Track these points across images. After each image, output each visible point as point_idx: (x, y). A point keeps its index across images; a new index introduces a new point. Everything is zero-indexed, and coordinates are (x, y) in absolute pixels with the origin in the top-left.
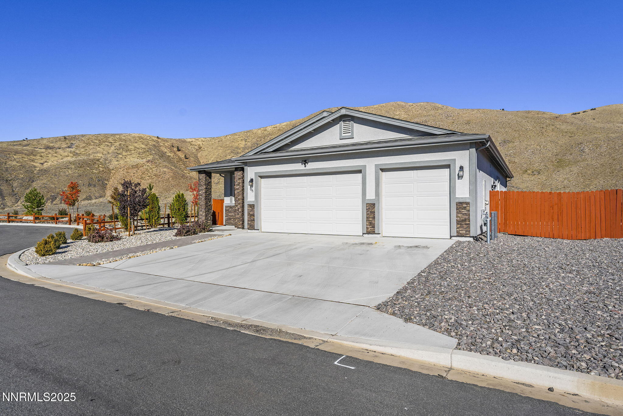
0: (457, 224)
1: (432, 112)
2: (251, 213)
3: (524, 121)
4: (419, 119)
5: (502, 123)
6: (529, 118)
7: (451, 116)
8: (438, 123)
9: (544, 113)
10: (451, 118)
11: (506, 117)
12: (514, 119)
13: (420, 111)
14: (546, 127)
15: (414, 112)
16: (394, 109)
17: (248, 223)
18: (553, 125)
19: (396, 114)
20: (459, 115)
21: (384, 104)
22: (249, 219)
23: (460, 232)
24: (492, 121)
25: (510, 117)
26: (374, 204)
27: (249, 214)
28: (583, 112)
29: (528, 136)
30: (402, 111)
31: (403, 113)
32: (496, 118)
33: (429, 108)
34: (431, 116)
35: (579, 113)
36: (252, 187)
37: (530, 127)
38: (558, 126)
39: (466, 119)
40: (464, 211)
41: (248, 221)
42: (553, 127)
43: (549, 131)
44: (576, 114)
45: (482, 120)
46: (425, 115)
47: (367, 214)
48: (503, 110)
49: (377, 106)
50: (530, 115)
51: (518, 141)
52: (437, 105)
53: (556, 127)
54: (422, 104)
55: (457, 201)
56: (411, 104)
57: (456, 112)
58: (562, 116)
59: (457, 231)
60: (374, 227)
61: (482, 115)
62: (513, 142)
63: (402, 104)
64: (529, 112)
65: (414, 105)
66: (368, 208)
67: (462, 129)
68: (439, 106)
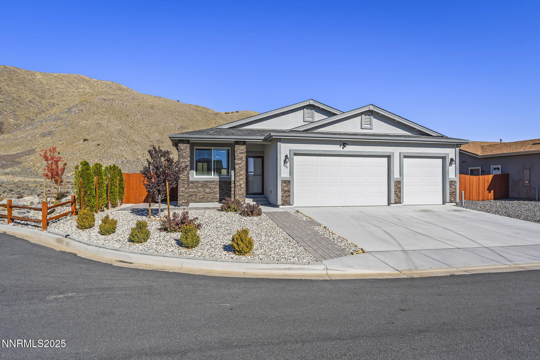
0: (450, 195)
1: (119, 92)
2: (286, 189)
3: (195, 113)
4: (106, 97)
5: (180, 112)
6: (199, 111)
7: (136, 99)
8: (125, 103)
9: (208, 109)
10: (137, 101)
11: (182, 108)
12: (188, 110)
13: (106, 89)
14: (210, 120)
15: (99, 88)
16: (77, 81)
17: (282, 199)
18: (215, 120)
19: (80, 86)
20: (143, 99)
21: (65, 75)
22: (283, 195)
23: (451, 200)
24: (172, 109)
25: (185, 108)
26: (400, 182)
27: (283, 190)
28: (232, 113)
29: (199, 125)
30: (87, 85)
31: (88, 88)
32: (175, 107)
33: (114, 88)
34: (118, 96)
35: (229, 113)
36: (285, 164)
37: (199, 119)
38: (218, 121)
39: (150, 103)
40: (453, 187)
41: (282, 196)
42: (215, 121)
43: (213, 123)
44: (227, 113)
45: (164, 107)
46: (112, 93)
47: (395, 189)
48: (178, 101)
49: (58, 75)
50: (199, 109)
51: (192, 128)
52: (122, 86)
53: (216, 121)
54: (108, 82)
55: (450, 180)
56: (96, 80)
57: (141, 96)
58: (220, 113)
59: (450, 199)
60: (400, 198)
61: (164, 103)
62: (188, 129)
63: (87, 78)
64: (198, 107)
65: (99, 82)
66: (395, 184)
67: (147, 112)
68: (124, 88)
